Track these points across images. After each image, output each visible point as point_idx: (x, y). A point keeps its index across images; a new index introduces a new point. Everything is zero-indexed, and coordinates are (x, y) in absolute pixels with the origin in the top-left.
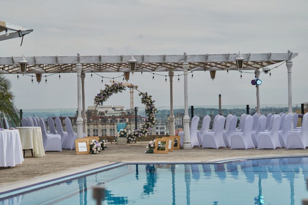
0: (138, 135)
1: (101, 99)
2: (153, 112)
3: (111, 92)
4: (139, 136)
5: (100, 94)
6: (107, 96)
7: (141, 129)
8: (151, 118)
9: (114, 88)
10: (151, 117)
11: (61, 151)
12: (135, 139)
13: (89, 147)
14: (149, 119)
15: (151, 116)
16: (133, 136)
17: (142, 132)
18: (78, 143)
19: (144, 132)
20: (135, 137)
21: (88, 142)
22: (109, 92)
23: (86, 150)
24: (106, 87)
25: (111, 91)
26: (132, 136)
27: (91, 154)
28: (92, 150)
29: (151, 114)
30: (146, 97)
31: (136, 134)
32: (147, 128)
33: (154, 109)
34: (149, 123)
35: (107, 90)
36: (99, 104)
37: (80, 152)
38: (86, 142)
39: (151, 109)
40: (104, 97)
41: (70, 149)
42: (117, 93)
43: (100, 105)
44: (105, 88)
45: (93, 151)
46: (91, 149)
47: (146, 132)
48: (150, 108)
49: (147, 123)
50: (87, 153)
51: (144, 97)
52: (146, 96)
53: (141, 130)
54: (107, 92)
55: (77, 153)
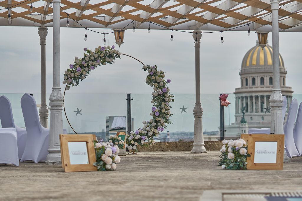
0: (140, 140)
1: (76, 74)
2: (167, 99)
3: (94, 63)
4: (143, 142)
5: (75, 66)
6: (87, 69)
7: (146, 130)
8: (164, 111)
9: (99, 56)
10: (162, 109)
11: (18, 164)
12: (135, 147)
13: (93, 155)
14: (160, 112)
15: (163, 106)
16: (133, 142)
17: (147, 135)
18: (69, 143)
19: (150, 134)
20: (136, 144)
21: (90, 141)
22: (91, 63)
23: (86, 162)
24: (85, 54)
25: (95, 60)
26: (131, 141)
27: (98, 170)
28: (101, 160)
29: (163, 103)
30: (154, 73)
31: (136, 138)
32: (156, 127)
33: (168, 95)
34: (160, 119)
35: (87, 59)
36: (71, 83)
37: (73, 165)
38: (87, 143)
39: (164, 95)
40: (82, 70)
41: (32, 162)
42: (106, 64)
43: (73, 85)
44: (84, 56)
45: (105, 164)
46: (99, 159)
47: (154, 134)
48: (161, 93)
49: (157, 119)
50: (89, 168)
51: (152, 74)
52: (155, 71)
53: (145, 132)
54: (88, 61)
55: (66, 169)
